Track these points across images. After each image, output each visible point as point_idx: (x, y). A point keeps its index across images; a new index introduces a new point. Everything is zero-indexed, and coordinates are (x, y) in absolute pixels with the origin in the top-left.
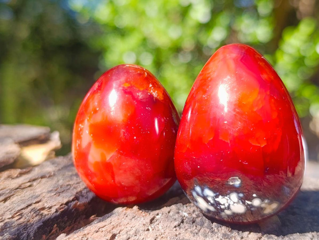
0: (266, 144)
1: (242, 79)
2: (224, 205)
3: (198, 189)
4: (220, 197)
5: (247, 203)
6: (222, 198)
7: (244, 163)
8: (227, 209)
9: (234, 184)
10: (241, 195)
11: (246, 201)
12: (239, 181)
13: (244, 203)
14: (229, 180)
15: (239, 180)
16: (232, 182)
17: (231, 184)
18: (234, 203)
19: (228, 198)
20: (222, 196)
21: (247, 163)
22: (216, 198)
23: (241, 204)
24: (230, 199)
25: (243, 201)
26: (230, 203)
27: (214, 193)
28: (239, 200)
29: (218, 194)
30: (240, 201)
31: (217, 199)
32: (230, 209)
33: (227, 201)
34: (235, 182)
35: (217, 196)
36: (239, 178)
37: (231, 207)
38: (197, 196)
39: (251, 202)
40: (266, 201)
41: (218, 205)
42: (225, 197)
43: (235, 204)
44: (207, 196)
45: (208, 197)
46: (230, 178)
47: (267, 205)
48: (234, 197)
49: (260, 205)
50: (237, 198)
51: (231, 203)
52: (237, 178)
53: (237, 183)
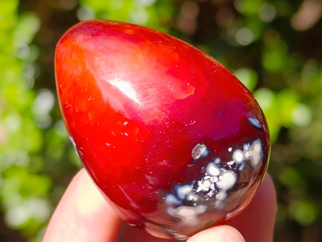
0: (194, 88)
1: (112, 49)
2: (210, 190)
3: (170, 199)
4: (200, 183)
5: (231, 165)
6: (202, 183)
7: (192, 124)
8: (217, 193)
9: (201, 156)
10: (218, 161)
11: (228, 163)
12: (204, 147)
13: (227, 168)
14: (193, 156)
15: (203, 145)
16: (198, 154)
17: (198, 157)
18: (218, 177)
19: (209, 177)
20: (201, 181)
21: (195, 122)
22: (196, 189)
23: (226, 172)
24: (211, 176)
25: (225, 166)
26: (215, 181)
27: (190, 184)
28: (220, 168)
29: (194, 182)
30: (222, 169)
31: (199, 190)
32: (221, 189)
33: (210, 181)
34: (200, 151)
35: (196, 186)
36: (201, 144)
37: (220, 185)
38: (175, 210)
39: (232, 160)
40: (246, 147)
41: (205, 196)
42: (205, 178)
43: (221, 177)
44: (186, 196)
45: (187, 199)
46: (192, 152)
47: (251, 152)
48: (212, 169)
49: (244, 156)
50: (217, 168)
51: (216, 179)
52: (199, 145)
53: (203, 150)
